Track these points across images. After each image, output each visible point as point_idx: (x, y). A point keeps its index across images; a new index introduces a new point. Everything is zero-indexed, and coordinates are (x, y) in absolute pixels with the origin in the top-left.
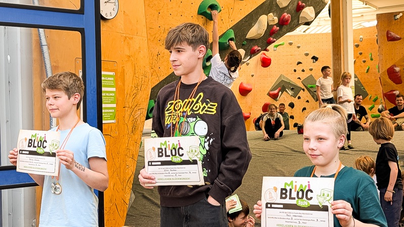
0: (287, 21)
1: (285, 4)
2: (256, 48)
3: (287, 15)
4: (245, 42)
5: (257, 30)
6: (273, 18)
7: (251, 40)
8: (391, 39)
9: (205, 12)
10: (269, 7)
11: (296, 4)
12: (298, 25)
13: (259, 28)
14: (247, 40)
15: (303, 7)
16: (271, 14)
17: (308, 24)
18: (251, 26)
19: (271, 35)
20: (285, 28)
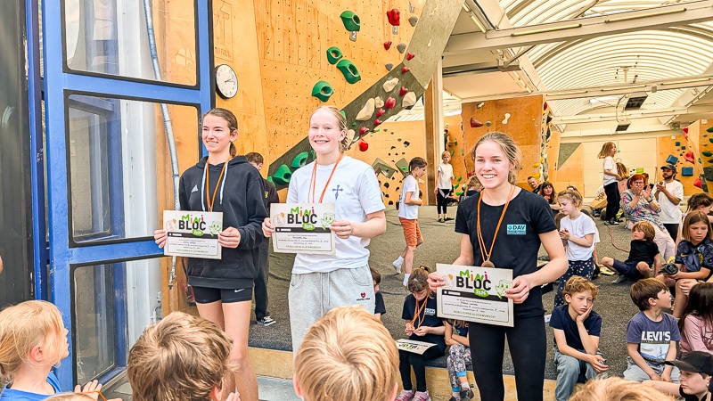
0: (392, 104)
1: (390, 89)
2: (365, 129)
3: (392, 100)
4: (355, 124)
5: (365, 112)
6: (380, 102)
7: (360, 122)
8: (474, 125)
9: (319, 94)
10: (376, 90)
11: (399, 89)
12: (401, 109)
13: (368, 110)
14: (357, 121)
15: (406, 92)
16: (378, 98)
17: (409, 108)
18: (360, 109)
19: (378, 117)
20: (390, 111)
